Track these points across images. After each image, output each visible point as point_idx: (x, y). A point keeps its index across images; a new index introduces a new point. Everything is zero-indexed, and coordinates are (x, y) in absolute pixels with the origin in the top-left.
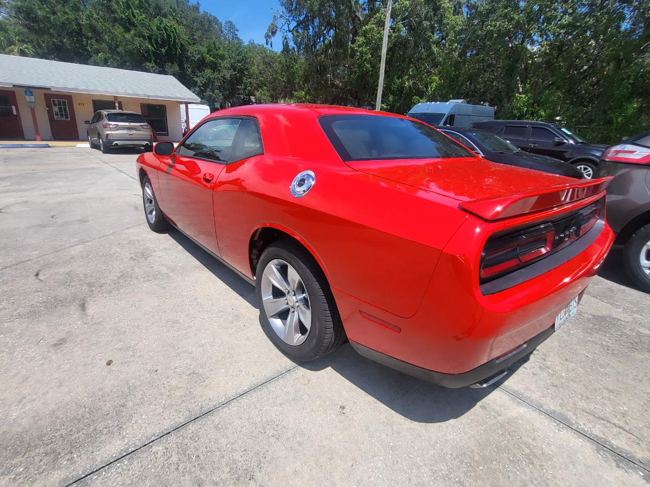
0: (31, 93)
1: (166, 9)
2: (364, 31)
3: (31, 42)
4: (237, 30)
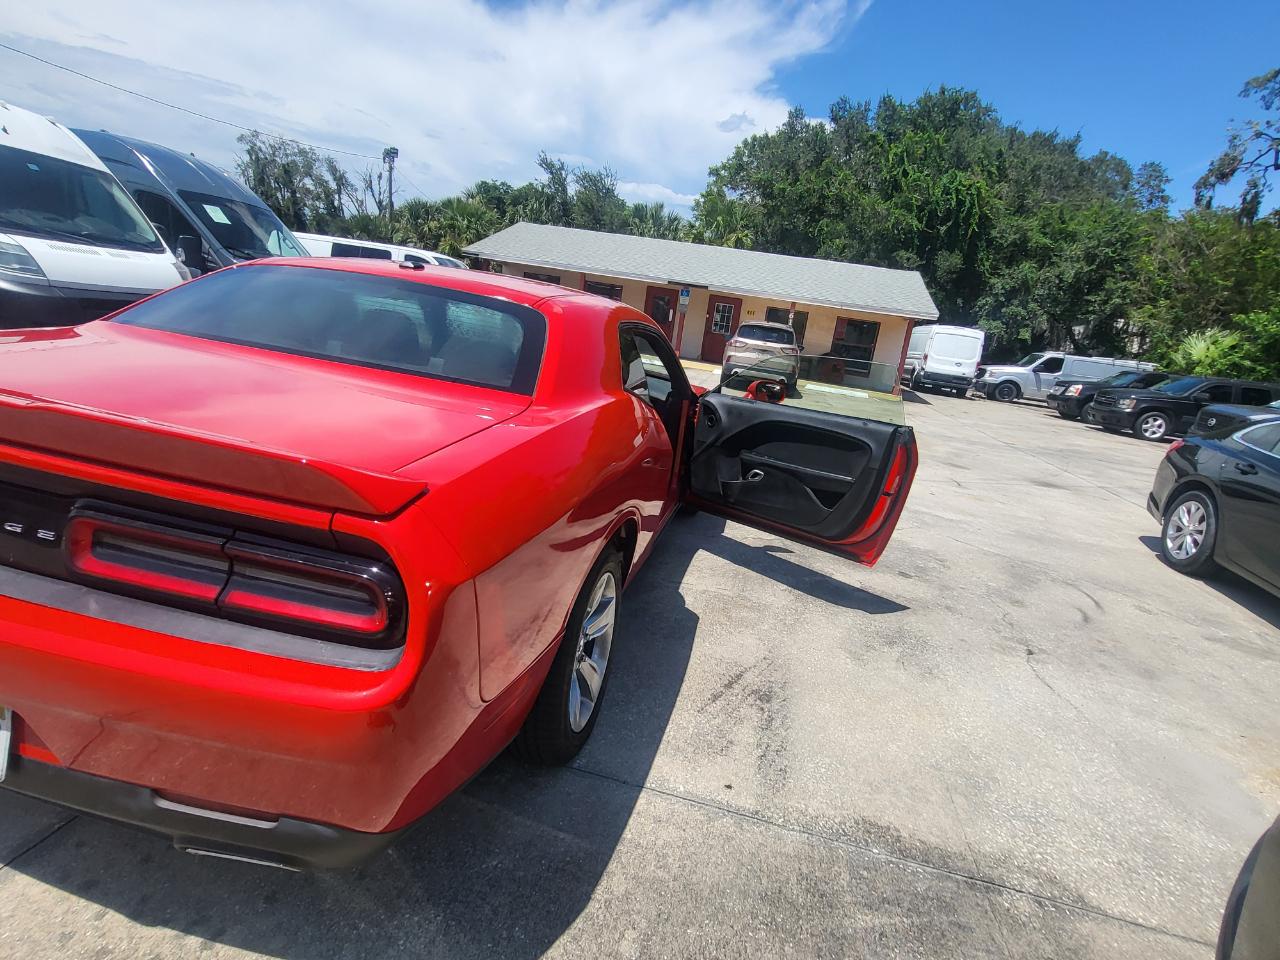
0: (688, 292)
1: (975, 155)
3: (755, 227)
4: (1168, 181)
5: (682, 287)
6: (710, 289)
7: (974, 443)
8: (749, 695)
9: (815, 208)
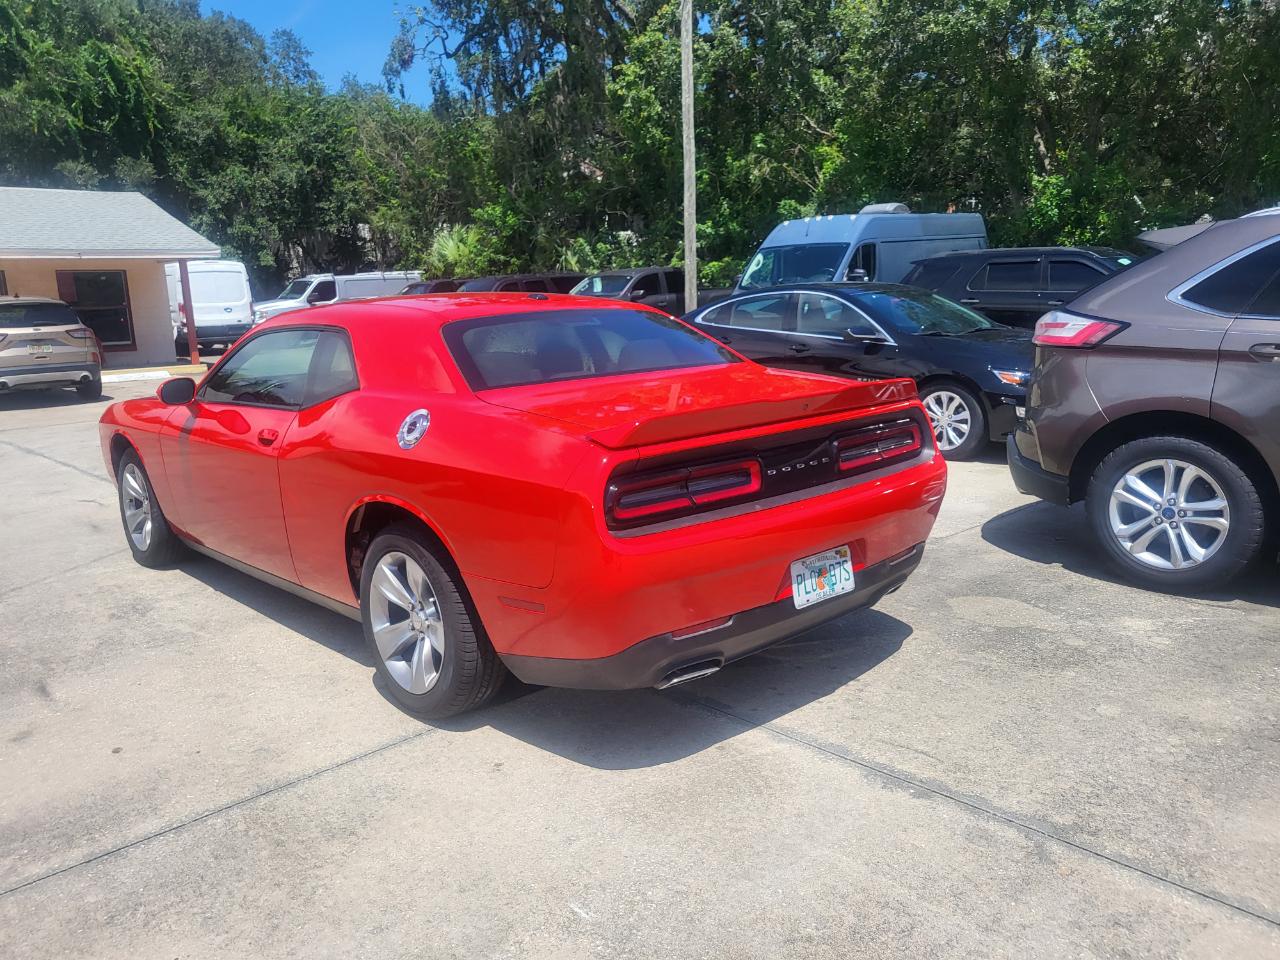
1: (112, 19)
2: (637, 49)
4: (308, 53)
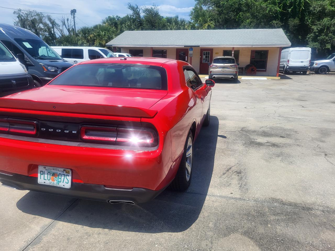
0: (192, 49)
3: (215, 19)
5: (190, 48)
6: (200, 47)
7: (310, 91)
8: (234, 173)
9: (237, 9)
